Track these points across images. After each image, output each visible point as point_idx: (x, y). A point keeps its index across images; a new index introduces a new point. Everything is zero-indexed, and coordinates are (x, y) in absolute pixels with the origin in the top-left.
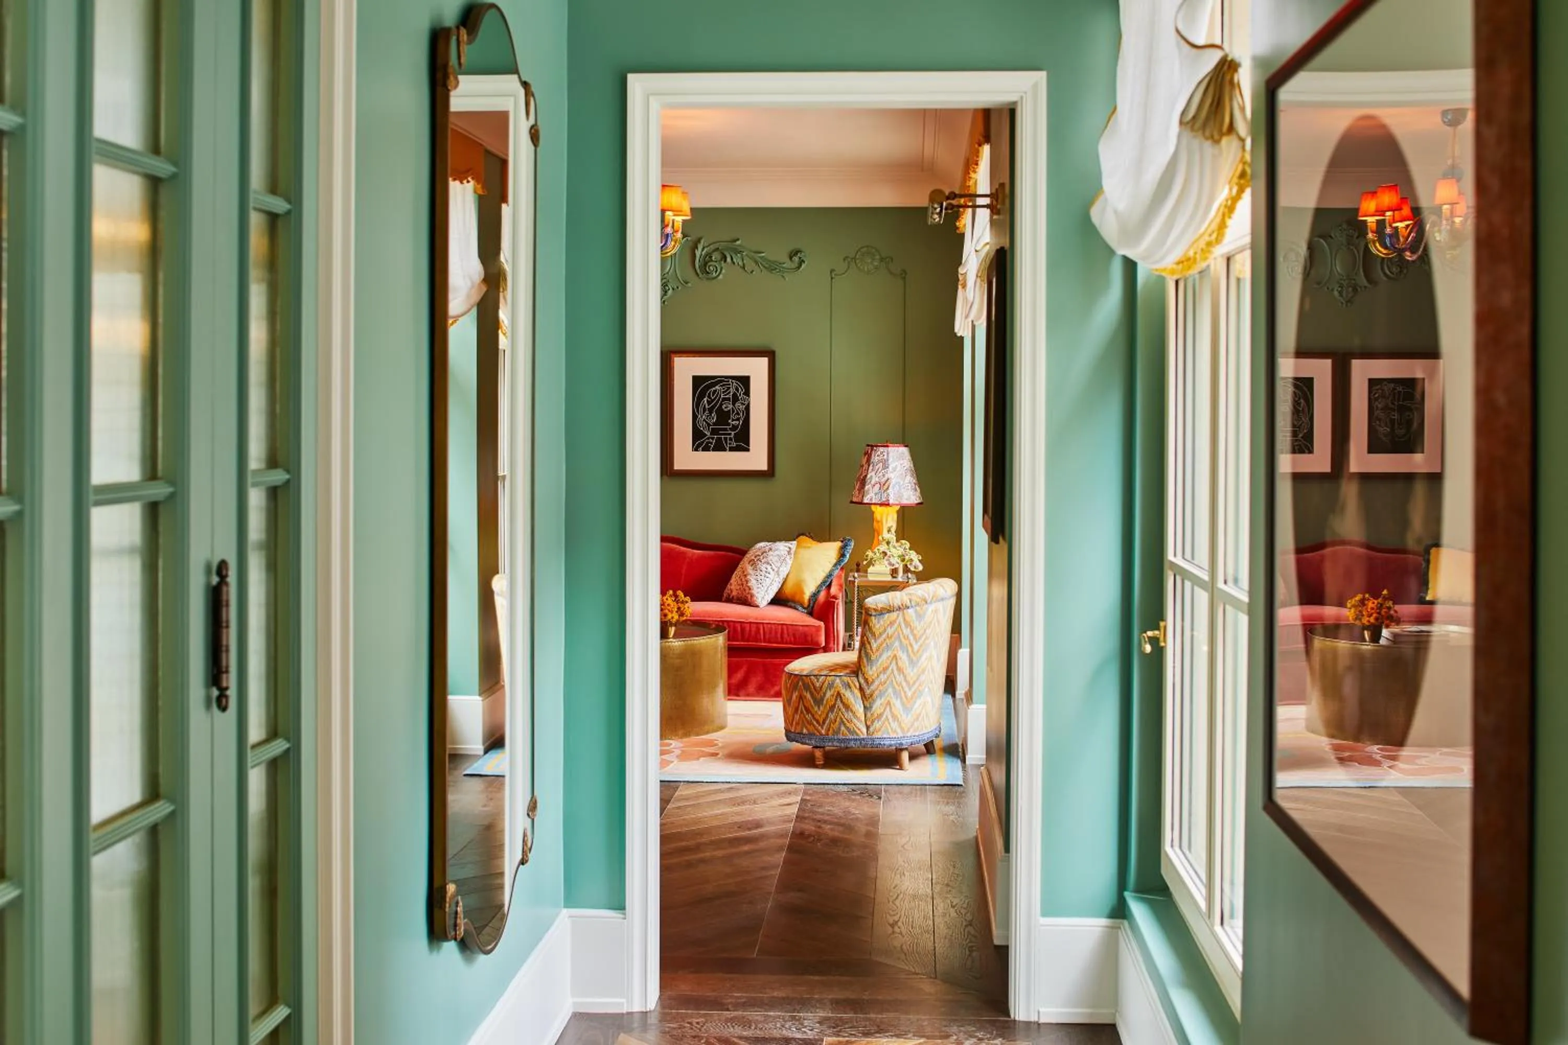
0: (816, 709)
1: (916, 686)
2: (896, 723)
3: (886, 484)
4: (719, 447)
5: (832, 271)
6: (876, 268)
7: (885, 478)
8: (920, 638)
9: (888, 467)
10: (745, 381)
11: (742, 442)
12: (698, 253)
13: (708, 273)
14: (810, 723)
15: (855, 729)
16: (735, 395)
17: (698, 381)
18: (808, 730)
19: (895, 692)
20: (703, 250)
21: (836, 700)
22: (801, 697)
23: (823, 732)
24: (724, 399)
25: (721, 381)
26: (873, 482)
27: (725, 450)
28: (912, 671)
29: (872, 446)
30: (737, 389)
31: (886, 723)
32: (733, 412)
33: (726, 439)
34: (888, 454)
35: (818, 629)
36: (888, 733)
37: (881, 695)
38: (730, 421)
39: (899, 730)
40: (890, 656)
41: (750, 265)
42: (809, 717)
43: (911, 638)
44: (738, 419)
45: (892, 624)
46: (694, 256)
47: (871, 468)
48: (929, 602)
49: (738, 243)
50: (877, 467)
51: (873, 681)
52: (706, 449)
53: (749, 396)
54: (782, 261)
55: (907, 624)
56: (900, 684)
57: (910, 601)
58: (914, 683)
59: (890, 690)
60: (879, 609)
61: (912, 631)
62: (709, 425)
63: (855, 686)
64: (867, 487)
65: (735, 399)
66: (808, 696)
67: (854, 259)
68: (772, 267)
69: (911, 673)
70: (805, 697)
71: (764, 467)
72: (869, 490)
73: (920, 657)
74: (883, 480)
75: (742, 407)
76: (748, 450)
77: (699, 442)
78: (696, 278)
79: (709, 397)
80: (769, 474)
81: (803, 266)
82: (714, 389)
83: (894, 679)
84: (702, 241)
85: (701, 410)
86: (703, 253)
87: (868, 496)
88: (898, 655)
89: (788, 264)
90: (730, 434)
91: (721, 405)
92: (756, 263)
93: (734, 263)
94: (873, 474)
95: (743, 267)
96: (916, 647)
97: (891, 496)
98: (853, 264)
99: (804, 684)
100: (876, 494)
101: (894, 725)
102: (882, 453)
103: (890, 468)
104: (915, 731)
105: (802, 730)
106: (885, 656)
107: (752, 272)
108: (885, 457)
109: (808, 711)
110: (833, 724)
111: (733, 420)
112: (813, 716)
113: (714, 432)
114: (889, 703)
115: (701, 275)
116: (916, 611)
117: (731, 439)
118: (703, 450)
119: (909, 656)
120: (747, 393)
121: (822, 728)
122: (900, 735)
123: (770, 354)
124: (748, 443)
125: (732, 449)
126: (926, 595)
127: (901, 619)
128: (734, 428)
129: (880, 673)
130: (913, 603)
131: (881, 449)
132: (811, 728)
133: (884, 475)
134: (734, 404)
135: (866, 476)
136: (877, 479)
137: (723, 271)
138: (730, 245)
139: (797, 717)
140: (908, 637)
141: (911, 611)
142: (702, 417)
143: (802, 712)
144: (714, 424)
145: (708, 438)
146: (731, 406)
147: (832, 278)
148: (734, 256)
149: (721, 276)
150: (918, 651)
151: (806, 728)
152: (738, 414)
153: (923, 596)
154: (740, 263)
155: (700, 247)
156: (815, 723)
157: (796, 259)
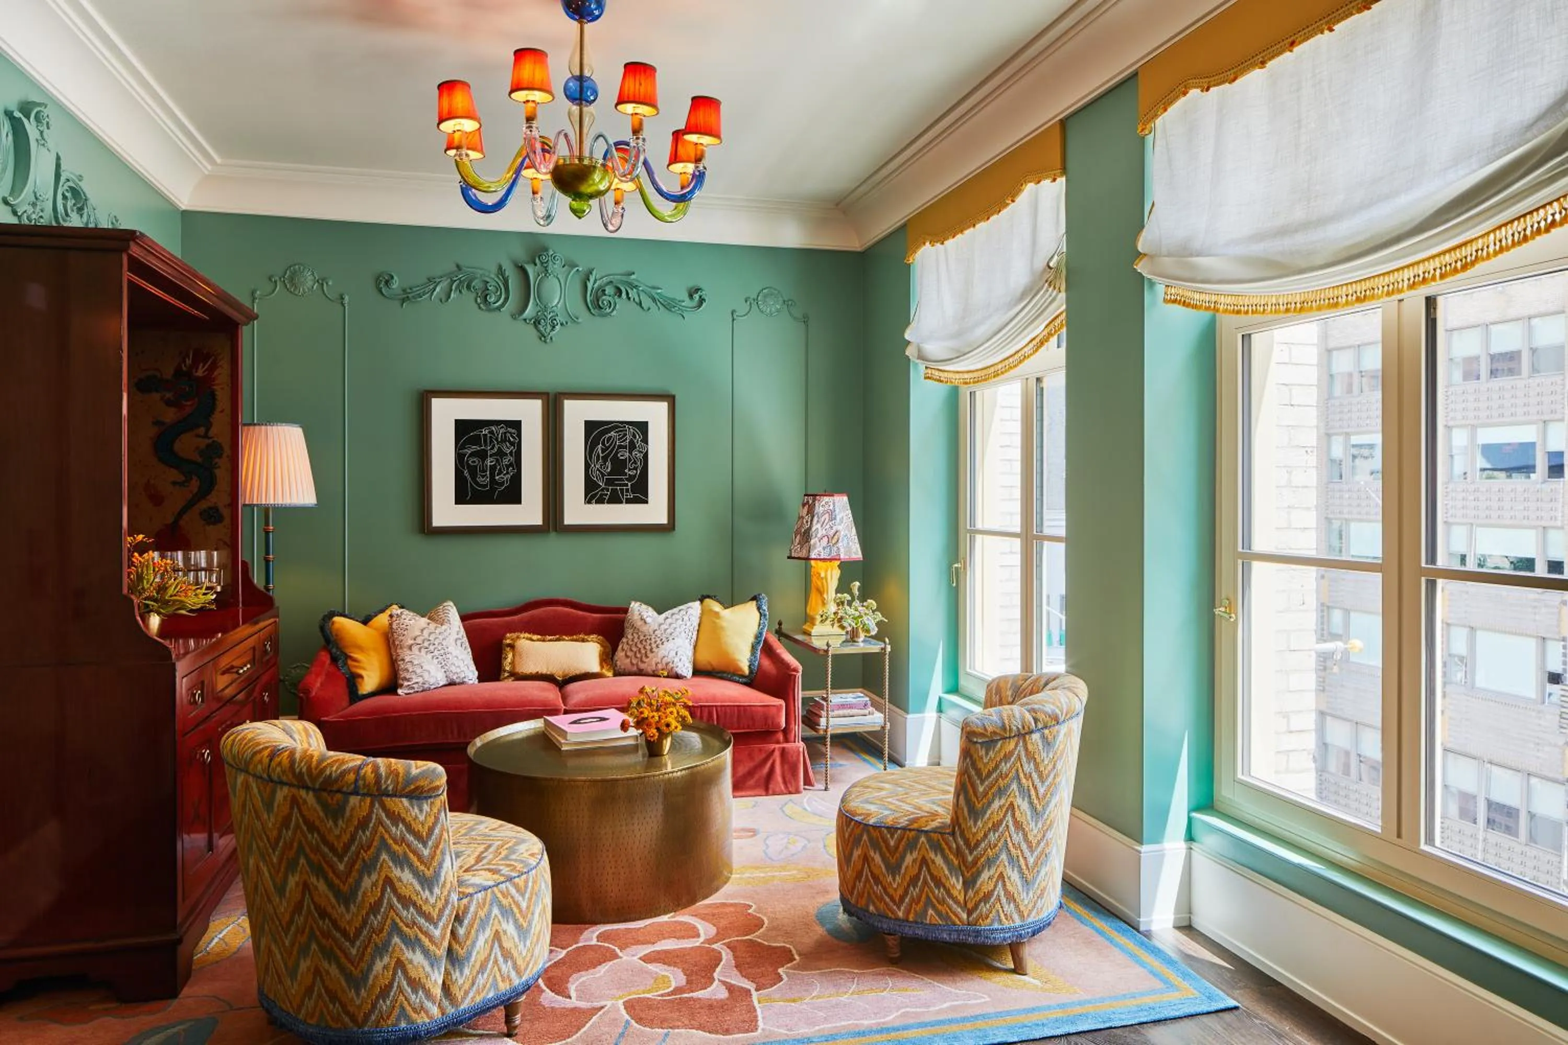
0: (890, 879)
1: (1039, 849)
2: (1012, 905)
3: (836, 537)
4: (615, 499)
5: (733, 312)
6: (778, 311)
7: (833, 531)
8: (1048, 776)
9: (835, 519)
10: (643, 427)
11: (640, 494)
12: (590, 285)
13: (601, 308)
14: (881, 899)
15: (951, 914)
16: (632, 442)
17: (590, 426)
18: (876, 908)
19: (1012, 859)
20: (595, 282)
21: (920, 869)
22: (866, 858)
23: (900, 914)
24: (620, 447)
25: (617, 427)
26: (819, 535)
27: (621, 502)
28: (1036, 825)
29: (815, 496)
30: (634, 436)
31: (998, 906)
32: (630, 460)
33: (622, 490)
34: (834, 504)
35: (779, 708)
36: (1000, 921)
37: (990, 863)
38: (626, 471)
39: (1016, 917)
40: (1004, 805)
41: (647, 302)
42: (878, 889)
43: (1035, 776)
44: (636, 469)
45: (1007, 757)
46: (586, 287)
47: (815, 519)
48: (1061, 719)
49: (633, 277)
50: (823, 519)
51: (978, 844)
52: (600, 501)
53: (647, 443)
54: (681, 299)
55: (1031, 757)
56: (1018, 847)
57: (1036, 723)
58: (1039, 843)
59: (1004, 856)
60: (989, 734)
61: (1037, 766)
62: (603, 475)
63: (950, 848)
64: (812, 542)
65: (632, 446)
66: (877, 858)
67: (756, 300)
68: (669, 305)
69: (1034, 829)
70: (873, 859)
71: (664, 520)
72: (815, 544)
73: (1048, 803)
74: (832, 533)
75: (640, 456)
76: (647, 502)
77: (593, 494)
78: (588, 314)
79: (603, 444)
80: (669, 528)
81: (704, 305)
82: (607, 436)
83: (1009, 839)
84: (594, 273)
85: (594, 458)
86: (596, 286)
87: (816, 551)
88: (1016, 804)
89: (687, 302)
90: (627, 485)
91: (617, 453)
92: (654, 300)
93: (629, 299)
94: (819, 526)
95: (640, 304)
96: (1042, 791)
97: (842, 550)
98: (754, 306)
99: (871, 839)
100: (824, 548)
101: (1010, 908)
102: (827, 503)
103: (838, 518)
104: (1038, 913)
105: (868, 906)
106: (996, 804)
107: (649, 309)
108: (831, 508)
109: (877, 880)
110: (916, 904)
111: (630, 470)
112: (885, 889)
113: (609, 482)
114: (1001, 876)
115: (592, 310)
116: (1043, 737)
117: (627, 490)
118: (597, 502)
119: (1031, 803)
120: (645, 440)
121: (899, 908)
122: (1018, 923)
123: (671, 399)
124: (646, 495)
125: (629, 501)
126: (1058, 711)
127: (1021, 747)
128: (631, 478)
129: (989, 830)
130: (1040, 726)
131: (826, 499)
132: (882, 906)
133: (831, 527)
134: (630, 453)
135: (810, 528)
136: (824, 532)
137: (618, 306)
138: (624, 278)
139: (860, 886)
140: (1030, 776)
141: (1036, 736)
142: (596, 466)
143: (867, 880)
144: (609, 474)
145: (602, 490)
146: (627, 454)
147: (733, 320)
148: (629, 291)
149: (615, 312)
150: (1045, 796)
151: (874, 904)
152: (635, 462)
153: (1053, 711)
154: (637, 300)
155: (592, 279)
156: (888, 900)
157: (696, 297)
